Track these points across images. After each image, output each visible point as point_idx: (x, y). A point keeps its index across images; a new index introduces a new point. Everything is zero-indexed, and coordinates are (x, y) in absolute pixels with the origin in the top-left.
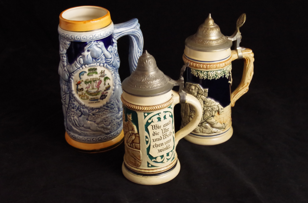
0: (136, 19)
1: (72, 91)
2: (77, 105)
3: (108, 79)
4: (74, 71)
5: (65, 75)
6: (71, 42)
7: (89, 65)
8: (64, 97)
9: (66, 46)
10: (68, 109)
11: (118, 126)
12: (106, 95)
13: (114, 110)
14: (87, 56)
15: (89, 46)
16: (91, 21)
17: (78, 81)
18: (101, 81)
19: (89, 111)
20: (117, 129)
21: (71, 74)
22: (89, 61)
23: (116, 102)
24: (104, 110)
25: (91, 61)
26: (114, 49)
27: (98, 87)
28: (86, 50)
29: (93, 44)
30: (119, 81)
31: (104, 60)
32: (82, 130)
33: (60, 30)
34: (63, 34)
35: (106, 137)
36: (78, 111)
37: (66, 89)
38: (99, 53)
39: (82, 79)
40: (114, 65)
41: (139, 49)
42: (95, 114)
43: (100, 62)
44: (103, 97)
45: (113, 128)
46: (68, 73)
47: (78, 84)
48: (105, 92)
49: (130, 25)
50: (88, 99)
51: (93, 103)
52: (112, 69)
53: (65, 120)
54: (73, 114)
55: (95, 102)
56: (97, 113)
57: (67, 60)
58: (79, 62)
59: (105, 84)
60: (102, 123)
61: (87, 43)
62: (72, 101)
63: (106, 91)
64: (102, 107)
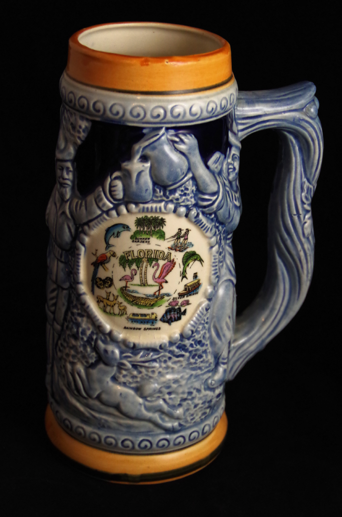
0: (310, 83)
1: (79, 283)
2: (89, 329)
3: (195, 260)
4: (90, 218)
5: (61, 229)
6: (94, 123)
7: (141, 206)
8: (52, 299)
9: (77, 134)
10: (59, 338)
11: (208, 411)
12: (183, 309)
13: (202, 362)
14: (139, 174)
15: (147, 143)
16: (167, 60)
17: (99, 254)
18: (172, 263)
19: (121, 353)
20: (202, 421)
21: (80, 228)
22: (144, 194)
23: (211, 337)
24: (170, 358)
25: (149, 195)
26: (228, 164)
27: (160, 280)
28: (138, 157)
29: (163, 138)
30: (230, 271)
31: (192, 195)
32: (93, 410)
33: (66, 83)
34: (71, 96)
35: (166, 440)
36: (89, 350)
37: (62, 275)
38: (179, 170)
39: (111, 249)
40: (220, 218)
41: (305, 180)
42: (141, 366)
43: (177, 199)
44: (174, 315)
45: (192, 415)
46: (71, 224)
47: (99, 262)
48: (180, 301)
49: (289, 99)
50: (125, 316)
51: (140, 329)
52: (214, 230)
53: (49, 366)
54: (74, 357)
55: (145, 329)
56: (147, 364)
57: (73, 182)
58: (110, 191)
59: (184, 275)
60: (159, 397)
61: (145, 131)
62: (73, 314)
63: (186, 298)
64: (165, 345)
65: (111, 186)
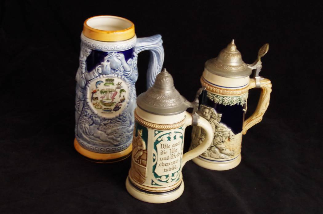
0: (160, 35)
1: (87, 99)
2: (90, 113)
3: (124, 92)
4: (91, 79)
5: (82, 82)
6: (93, 50)
7: (107, 75)
8: (78, 104)
9: (87, 53)
10: (80, 116)
11: (128, 139)
12: (120, 107)
13: (126, 123)
14: (106, 66)
15: (109, 57)
16: (115, 32)
17: (94, 90)
18: (116, 93)
19: (101, 120)
20: (126, 142)
21: (88, 82)
23: (128, 116)
24: (116, 122)
25: (109, 72)
26: (134, 62)
27: (113, 98)
28: (106, 61)
29: (114, 55)
30: (134, 95)
31: (122, 72)
32: (91, 139)
33: (83, 37)
34: (85, 42)
35: (115, 148)
36: (90, 119)
37: (81, 96)
38: (118, 65)
39: (97, 88)
40: (131, 79)
41: (158, 65)
42: (107, 125)
43: (118, 73)
44: (117, 109)
45: (123, 140)
46: (85, 81)
47: (94, 92)
48: (119, 104)
49: (152, 41)
50: (102, 109)
51: (106, 113)
52: (129, 82)
53: (76, 126)
54: (85, 122)
55: (108, 113)
56: (109, 124)
57: (86, 67)
58: (98, 71)
59: (120, 97)
60: (112, 134)
61: (108, 53)
62: (85, 109)
63: (121, 103)
64: (114, 118)
65: (98, 70)
